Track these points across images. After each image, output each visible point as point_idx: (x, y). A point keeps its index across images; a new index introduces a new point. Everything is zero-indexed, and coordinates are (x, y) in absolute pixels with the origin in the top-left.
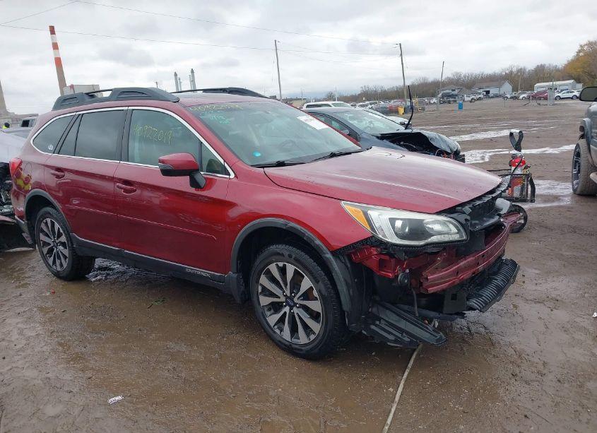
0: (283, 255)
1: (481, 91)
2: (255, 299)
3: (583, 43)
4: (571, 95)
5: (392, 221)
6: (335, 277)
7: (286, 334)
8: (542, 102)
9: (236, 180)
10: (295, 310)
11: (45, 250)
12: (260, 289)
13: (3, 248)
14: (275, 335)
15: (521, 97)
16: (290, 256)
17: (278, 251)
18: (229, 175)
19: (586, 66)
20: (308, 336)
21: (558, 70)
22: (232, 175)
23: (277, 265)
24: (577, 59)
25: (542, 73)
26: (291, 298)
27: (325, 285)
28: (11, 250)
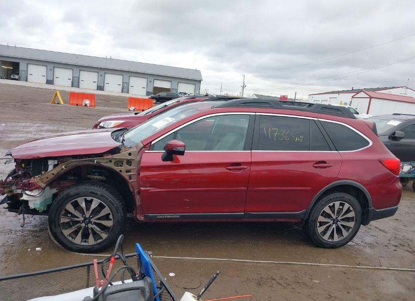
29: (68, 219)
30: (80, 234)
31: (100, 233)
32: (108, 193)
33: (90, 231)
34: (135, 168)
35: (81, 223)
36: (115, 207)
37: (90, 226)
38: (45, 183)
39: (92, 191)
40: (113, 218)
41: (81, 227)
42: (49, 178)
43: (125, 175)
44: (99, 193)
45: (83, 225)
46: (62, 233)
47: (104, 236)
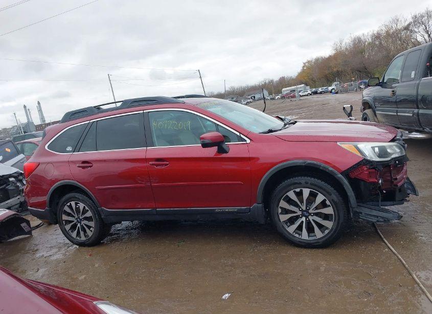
0: (300, 183)
1: (250, 97)
2: (276, 218)
3: (305, 62)
4: (306, 93)
5: (373, 148)
6: (345, 188)
7: (305, 235)
8: (293, 99)
9: (252, 143)
10: (311, 218)
11: (68, 227)
12: (280, 211)
13: (5, 239)
14: (295, 239)
15: (277, 98)
16: (307, 183)
17: (296, 181)
18: (246, 141)
19: (309, 75)
20: (323, 232)
21: (293, 79)
22: (248, 141)
23: (295, 192)
24: (303, 71)
25: (284, 82)
26: (307, 211)
27: (336, 195)
28: (12, 240)
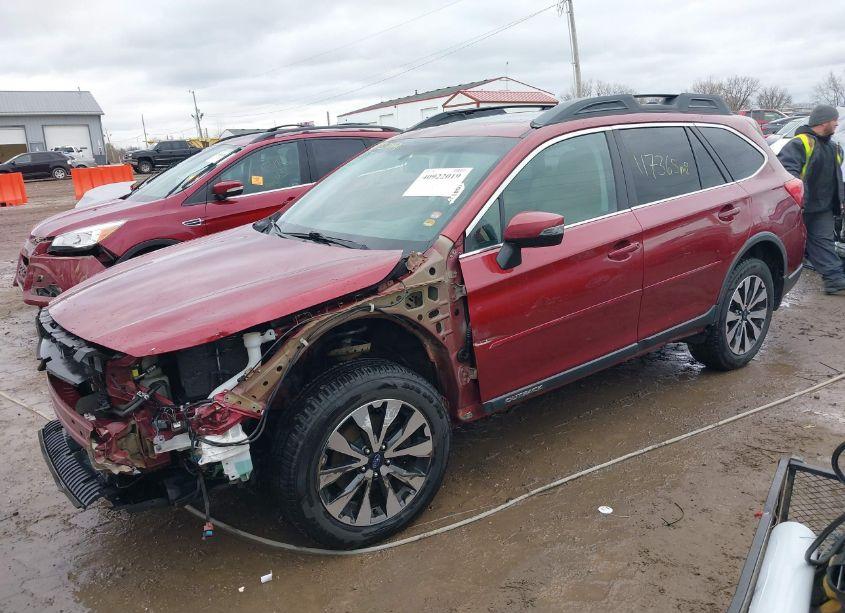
29: (335, 472)
30: (366, 500)
31: (408, 479)
32: (415, 378)
33: (387, 484)
34: (446, 301)
35: (364, 472)
36: (435, 406)
37: (384, 470)
38: (260, 401)
39: (384, 381)
40: (433, 433)
41: (366, 481)
42: (270, 384)
43: (429, 323)
44: (400, 382)
45: (369, 474)
46: (327, 512)
47: (418, 483)
